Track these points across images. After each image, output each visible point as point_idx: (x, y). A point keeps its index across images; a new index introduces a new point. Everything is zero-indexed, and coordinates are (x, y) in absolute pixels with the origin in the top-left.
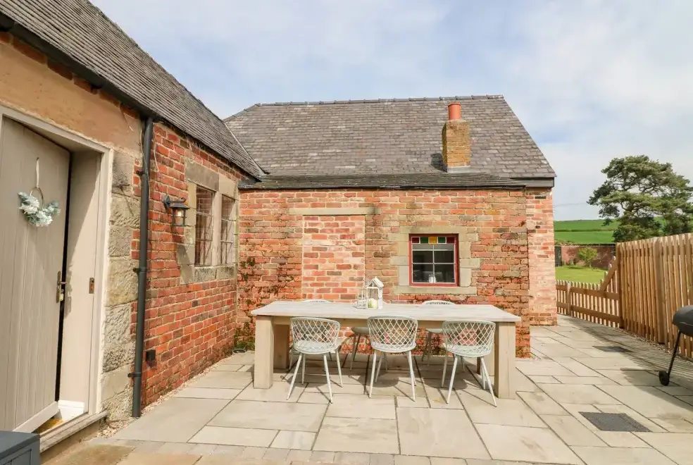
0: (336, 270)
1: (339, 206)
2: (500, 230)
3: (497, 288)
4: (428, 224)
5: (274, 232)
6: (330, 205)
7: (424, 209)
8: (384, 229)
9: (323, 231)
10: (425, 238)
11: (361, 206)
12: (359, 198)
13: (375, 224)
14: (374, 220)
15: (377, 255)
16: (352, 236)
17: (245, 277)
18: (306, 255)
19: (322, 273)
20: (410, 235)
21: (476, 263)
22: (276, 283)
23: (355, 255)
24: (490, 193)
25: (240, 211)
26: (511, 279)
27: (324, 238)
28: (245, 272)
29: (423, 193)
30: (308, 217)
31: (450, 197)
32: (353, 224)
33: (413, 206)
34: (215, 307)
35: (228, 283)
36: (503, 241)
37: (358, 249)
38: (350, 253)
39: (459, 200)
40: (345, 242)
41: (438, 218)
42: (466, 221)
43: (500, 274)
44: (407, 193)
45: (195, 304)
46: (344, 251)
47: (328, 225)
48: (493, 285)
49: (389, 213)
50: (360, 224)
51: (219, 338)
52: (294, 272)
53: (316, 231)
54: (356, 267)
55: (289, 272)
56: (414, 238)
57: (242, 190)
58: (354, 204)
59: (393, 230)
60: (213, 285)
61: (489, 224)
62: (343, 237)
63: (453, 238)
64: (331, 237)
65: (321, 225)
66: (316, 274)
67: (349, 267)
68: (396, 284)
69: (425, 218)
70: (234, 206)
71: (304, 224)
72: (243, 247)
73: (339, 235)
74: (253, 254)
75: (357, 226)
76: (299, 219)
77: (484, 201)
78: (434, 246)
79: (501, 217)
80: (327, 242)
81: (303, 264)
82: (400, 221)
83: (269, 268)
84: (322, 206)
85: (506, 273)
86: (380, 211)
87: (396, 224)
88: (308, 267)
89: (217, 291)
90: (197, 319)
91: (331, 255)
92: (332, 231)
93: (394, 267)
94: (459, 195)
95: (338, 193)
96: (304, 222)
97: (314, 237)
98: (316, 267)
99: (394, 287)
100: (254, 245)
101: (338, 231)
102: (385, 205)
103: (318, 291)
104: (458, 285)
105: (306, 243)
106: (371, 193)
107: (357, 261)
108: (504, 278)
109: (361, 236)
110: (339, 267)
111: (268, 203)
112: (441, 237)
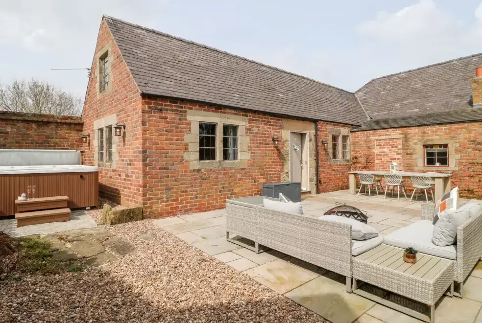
0: (389, 160)
1: (390, 135)
2: (472, 141)
3: (469, 168)
4: (432, 140)
5: (364, 146)
6: (386, 135)
7: (430, 134)
8: (411, 143)
9: (384, 145)
10: (432, 146)
11: (400, 134)
12: (399, 131)
13: (406, 142)
14: (406, 140)
15: (407, 154)
16: (396, 147)
17: (354, 163)
18: (377, 155)
19: (384, 162)
20: (424, 146)
21: (458, 156)
22: (365, 165)
23: (398, 154)
24: (466, 125)
25: (351, 139)
26: (478, 163)
27: (384, 148)
28: (354, 161)
29: (429, 127)
30: (377, 140)
31: (444, 128)
32: (396, 142)
33: (424, 133)
34: (341, 172)
35: (347, 165)
36: (473, 146)
37: (399, 152)
38: (395, 153)
39: (448, 129)
40: (393, 149)
41: (437, 137)
42: (453, 138)
43: (471, 161)
44: (421, 127)
45: (333, 170)
46: (393, 153)
47: (386, 143)
48: (467, 167)
49: (412, 136)
50: (400, 142)
51: (344, 183)
52: (372, 161)
53: (381, 145)
54: (398, 159)
55: (370, 161)
56: (426, 146)
57: (351, 132)
58: (396, 134)
59: (416, 144)
60: (340, 165)
61: (465, 138)
62: (392, 147)
63: (446, 146)
64: (387, 148)
65: (383, 143)
66: (382, 162)
67: (395, 159)
68: (417, 166)
69: (430, 138)
70: (349, 138)
71: (376, 143)
72: (353, 152)
73: (390, 147)
74: (357, 155)
75: (398, 142)
76: (374, 141)
77: (462, 128)
78: (436, 150)
79: (472, 135)
80: (385, 150)
81: (376, 158)
82: (418, 139)
83: (363, 160)
84: (383, 135)
85: (474, 161)
86: (408, 136)
87: (416, 141)
88: (377, 159)
89: (341, 167)
90: (334, 175)
91: (387, 155)
92: (387, 145)
93: (416, 159)
94: (448, 126)
95: (390, 130)
96: (376, 142)
97: (380, 148)
98: (381, 159)
99: (416, 167)
100: (357, 151)
101: (390, 145)
102: (410, 133)
103: (382, 168)
104: (449, 166)
105: (377, 150)
106: (405, 129)
107: (399, 156)
108: (473, 163)
109: (400, 147)
110: (391, 159)
111: (362, 136)
112: (440, 146)
